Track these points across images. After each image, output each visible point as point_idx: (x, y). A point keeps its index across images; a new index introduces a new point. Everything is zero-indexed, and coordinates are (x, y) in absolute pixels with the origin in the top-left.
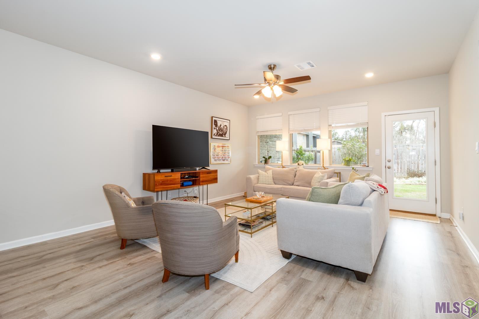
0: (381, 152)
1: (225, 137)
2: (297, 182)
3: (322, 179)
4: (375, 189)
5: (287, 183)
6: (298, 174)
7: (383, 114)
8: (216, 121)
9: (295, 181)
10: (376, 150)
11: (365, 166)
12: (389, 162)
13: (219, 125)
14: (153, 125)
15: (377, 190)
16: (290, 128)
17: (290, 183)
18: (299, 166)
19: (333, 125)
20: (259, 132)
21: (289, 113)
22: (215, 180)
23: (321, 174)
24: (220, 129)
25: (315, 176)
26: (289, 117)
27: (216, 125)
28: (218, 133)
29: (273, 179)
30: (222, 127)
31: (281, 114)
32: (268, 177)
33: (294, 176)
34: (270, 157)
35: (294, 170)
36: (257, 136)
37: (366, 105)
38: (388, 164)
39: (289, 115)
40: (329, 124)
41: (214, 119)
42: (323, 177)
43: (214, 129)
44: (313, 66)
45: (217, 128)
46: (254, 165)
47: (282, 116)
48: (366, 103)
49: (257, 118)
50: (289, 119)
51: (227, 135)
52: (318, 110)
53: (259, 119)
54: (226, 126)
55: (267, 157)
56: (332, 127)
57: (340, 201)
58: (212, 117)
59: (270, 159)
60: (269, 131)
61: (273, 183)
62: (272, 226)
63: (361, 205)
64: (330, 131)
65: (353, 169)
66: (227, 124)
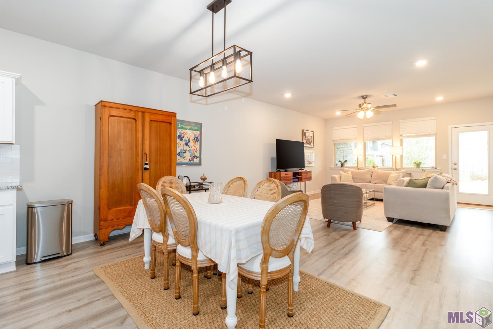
0: (448, 157)
1: (311, 145)
2: (374, 180)
3: (398, 178)
4: (448, 181)
5: (365, 181)
6: (374, 174)
7: (450, 127)
8: (305, 133)
9: (372, 180)
10: (443, 155)
11: (434, 168)
12: (455, 165)
13: (307, 136)
14: (276, 139)
15: (450, 182)
16: (364, 137)
17: (368, 181)
18: (374, 168)
19: (404, 135)
20: (335, 140)
21: (364, 125)
22: (310, 178)
23: (396, 174)
24: (308, 139)
25: (391, 175)
26: (363, 128)
27: (305, 136)
28: (307, 142)
29: (353, 178)
30: (309, 137)
31: (356, 126)
32: (349, 176)
33: (370, 176)
34: (346, 161)
35: (370, 171)
36: (333, 144)
37: (435, 119)
38: (454, 167)
39: (364, 127)
40: (401, 134)
41: (304, 131)
42: (399, 176)
43: (304, 139)
44: (396, 95)
45: (306, 139)
46: (331, 167)
47: (357, 127)
48: (434, 118)
49: (333, 129)
50: (363, 130)
51: (312, 144)
52: (391, 122)
53: (335, 129)
54: (311, 136)
55: (343, 161)
56: (404, 137)
57: (428, 186)
58: (303, 131)
59: (346, 163)
60: (346, 139)
61: (353, 181)
62: (367, 209)
63: (442, 188)
64: (401, 140)
65: (423, 170)
66: (312, 135)
